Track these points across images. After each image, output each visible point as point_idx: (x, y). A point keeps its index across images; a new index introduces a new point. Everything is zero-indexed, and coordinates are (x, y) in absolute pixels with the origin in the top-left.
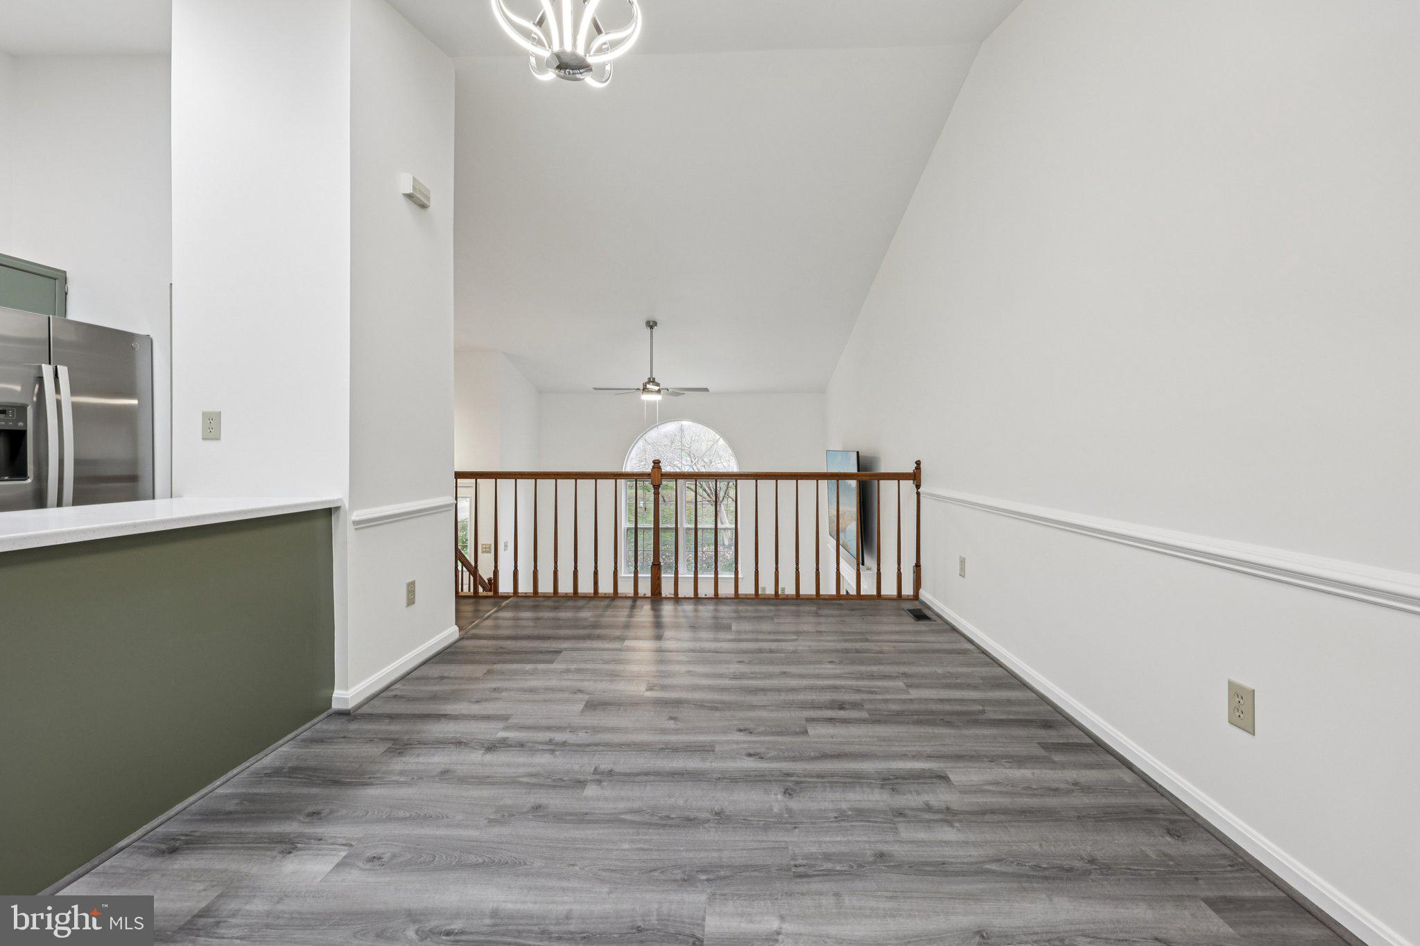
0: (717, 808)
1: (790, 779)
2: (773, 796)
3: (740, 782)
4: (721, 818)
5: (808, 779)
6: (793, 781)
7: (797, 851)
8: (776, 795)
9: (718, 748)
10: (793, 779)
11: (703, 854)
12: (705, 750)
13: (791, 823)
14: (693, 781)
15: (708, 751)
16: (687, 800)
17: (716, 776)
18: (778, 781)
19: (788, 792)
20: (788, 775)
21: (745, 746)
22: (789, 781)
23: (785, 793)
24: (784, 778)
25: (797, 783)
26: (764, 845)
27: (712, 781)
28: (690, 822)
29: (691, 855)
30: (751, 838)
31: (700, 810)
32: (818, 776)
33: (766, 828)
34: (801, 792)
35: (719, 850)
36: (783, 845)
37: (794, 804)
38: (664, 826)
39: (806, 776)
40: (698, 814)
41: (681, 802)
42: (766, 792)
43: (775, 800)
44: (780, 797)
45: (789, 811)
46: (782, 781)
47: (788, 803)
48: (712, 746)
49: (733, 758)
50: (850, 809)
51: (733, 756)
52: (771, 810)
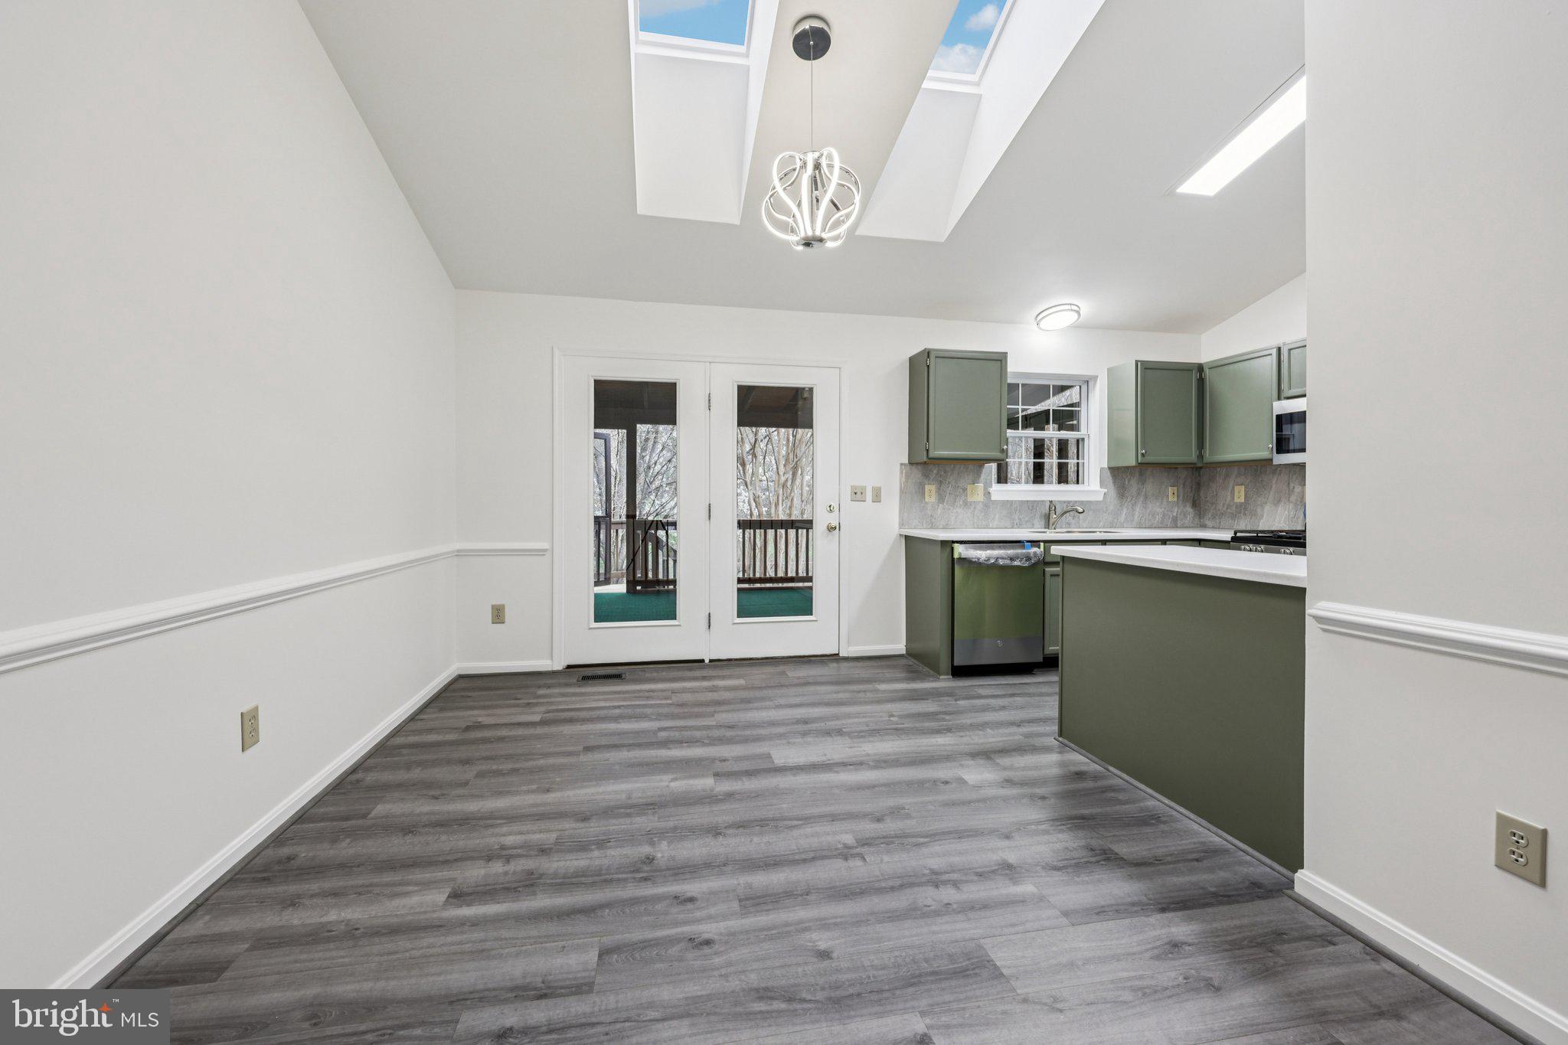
0: (721, 838)
1: (644, 875)
2: (666, 855)
3: (701, 865)
4: (716, 832)
5: (624, 876)
6: (643, 872)
7: (651, 817)
8: (663, 857)
9: (735, 905)
10: (641, 875)
11: (724, 808)
12: (754, 901)
13: (652, 834)
14: (752, 859)
15: (747, 899)
16: (751, 841)
17: (729, 868)
18: (659, 871)
19: (650, 860)
20: (646, 879)
21: (698, 914)
22: (647, 872)
23: (653, 859)
24: (652, 874)
25: (638, 871)
26: (677, 818)
27: (731, 861)
28: (742, 825)
29: (732, 806)
30: (688, 821)
31: (736, 835)
32: (611, 881)
33: (675, 829)
34: (636, 862)
35: (712, 811)
36: (662, 820)
37: (646, 850)
38: (762, 820)
39: (625, 880)
40: (737, 832)
41: (756, 839)
42: (673, 858)
43: (663, 852)
44: (659, 855)
45: (652, 844)
46: (655, 871)
47: (652, 850)
48: (745, 907)
49: (713, 893)
50: (592, 850)
51: (713, 896)
52: (669, 843)
